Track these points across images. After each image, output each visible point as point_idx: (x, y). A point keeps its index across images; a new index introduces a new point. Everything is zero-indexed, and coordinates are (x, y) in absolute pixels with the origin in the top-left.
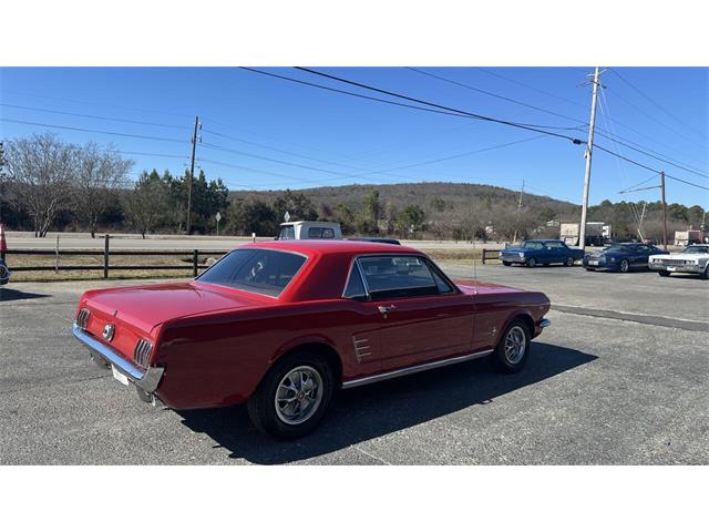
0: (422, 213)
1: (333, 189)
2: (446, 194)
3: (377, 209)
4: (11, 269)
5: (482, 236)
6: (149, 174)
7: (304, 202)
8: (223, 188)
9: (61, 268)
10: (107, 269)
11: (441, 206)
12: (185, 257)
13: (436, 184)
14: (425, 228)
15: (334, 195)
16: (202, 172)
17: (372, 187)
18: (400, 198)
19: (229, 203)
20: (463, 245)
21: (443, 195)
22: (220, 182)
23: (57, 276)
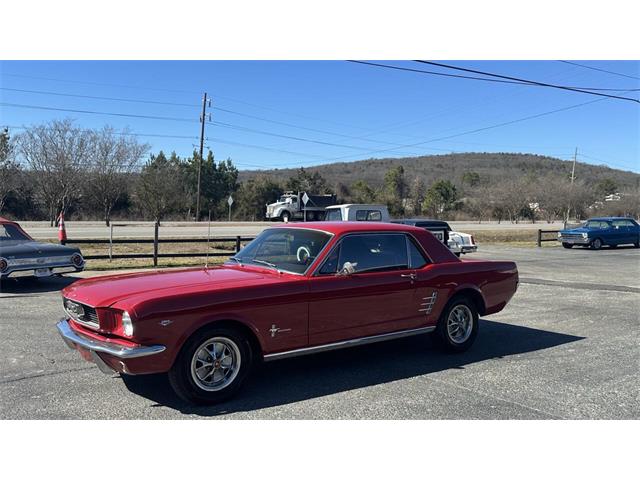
0: (454, 189)
1: (346, 165)
2: (479, 166)
3: (401, 187)
4: (86, 258)
5: (528, 214)
6: (156, 156)
7: (319, 181)
8: (232, 169)
9: (114, 257)
10: (156, 256)
11: (474, 180)
12: (214, 244)
13: (467, 155)
14: (459, 207)
15: (348, 172)
16: (211, 153)
17: (391, 161)
18: (424, 172)
19: (238, 186)
20: (506, 226)
21: (478, 169)
22: (229, 163)
23: (110, 265)
